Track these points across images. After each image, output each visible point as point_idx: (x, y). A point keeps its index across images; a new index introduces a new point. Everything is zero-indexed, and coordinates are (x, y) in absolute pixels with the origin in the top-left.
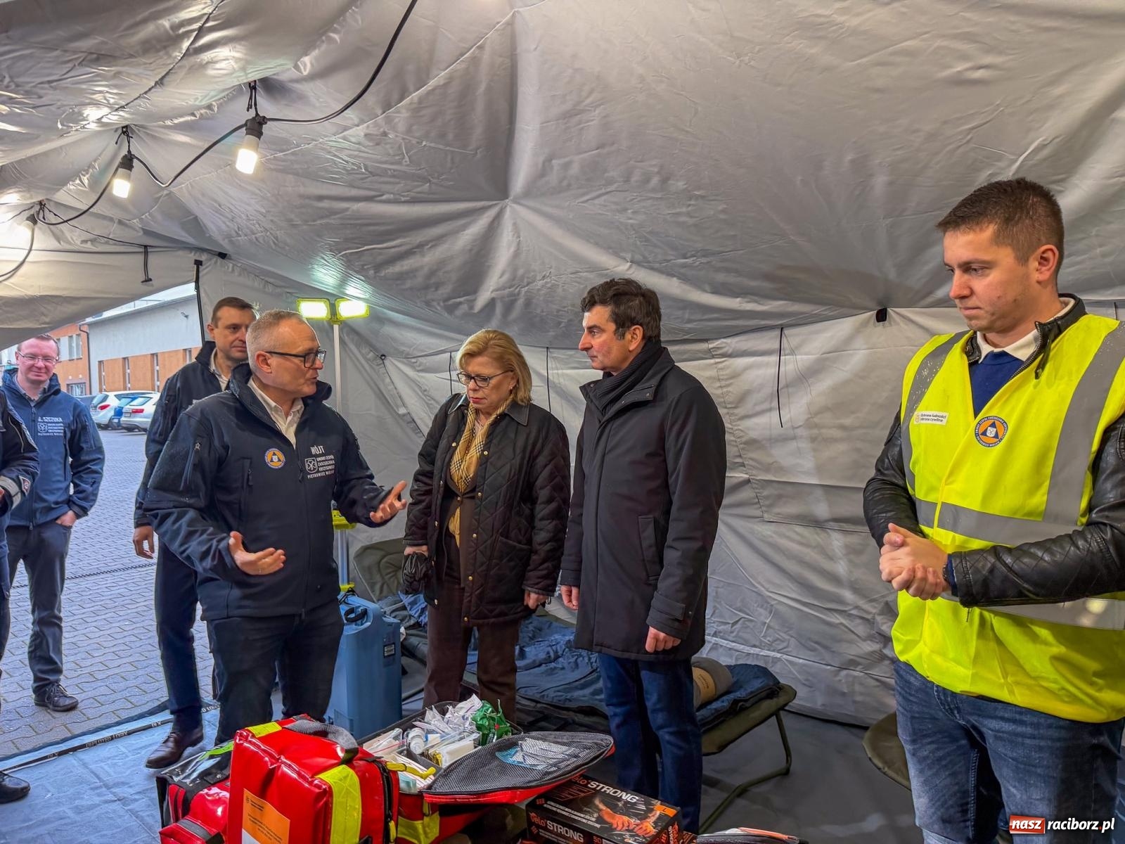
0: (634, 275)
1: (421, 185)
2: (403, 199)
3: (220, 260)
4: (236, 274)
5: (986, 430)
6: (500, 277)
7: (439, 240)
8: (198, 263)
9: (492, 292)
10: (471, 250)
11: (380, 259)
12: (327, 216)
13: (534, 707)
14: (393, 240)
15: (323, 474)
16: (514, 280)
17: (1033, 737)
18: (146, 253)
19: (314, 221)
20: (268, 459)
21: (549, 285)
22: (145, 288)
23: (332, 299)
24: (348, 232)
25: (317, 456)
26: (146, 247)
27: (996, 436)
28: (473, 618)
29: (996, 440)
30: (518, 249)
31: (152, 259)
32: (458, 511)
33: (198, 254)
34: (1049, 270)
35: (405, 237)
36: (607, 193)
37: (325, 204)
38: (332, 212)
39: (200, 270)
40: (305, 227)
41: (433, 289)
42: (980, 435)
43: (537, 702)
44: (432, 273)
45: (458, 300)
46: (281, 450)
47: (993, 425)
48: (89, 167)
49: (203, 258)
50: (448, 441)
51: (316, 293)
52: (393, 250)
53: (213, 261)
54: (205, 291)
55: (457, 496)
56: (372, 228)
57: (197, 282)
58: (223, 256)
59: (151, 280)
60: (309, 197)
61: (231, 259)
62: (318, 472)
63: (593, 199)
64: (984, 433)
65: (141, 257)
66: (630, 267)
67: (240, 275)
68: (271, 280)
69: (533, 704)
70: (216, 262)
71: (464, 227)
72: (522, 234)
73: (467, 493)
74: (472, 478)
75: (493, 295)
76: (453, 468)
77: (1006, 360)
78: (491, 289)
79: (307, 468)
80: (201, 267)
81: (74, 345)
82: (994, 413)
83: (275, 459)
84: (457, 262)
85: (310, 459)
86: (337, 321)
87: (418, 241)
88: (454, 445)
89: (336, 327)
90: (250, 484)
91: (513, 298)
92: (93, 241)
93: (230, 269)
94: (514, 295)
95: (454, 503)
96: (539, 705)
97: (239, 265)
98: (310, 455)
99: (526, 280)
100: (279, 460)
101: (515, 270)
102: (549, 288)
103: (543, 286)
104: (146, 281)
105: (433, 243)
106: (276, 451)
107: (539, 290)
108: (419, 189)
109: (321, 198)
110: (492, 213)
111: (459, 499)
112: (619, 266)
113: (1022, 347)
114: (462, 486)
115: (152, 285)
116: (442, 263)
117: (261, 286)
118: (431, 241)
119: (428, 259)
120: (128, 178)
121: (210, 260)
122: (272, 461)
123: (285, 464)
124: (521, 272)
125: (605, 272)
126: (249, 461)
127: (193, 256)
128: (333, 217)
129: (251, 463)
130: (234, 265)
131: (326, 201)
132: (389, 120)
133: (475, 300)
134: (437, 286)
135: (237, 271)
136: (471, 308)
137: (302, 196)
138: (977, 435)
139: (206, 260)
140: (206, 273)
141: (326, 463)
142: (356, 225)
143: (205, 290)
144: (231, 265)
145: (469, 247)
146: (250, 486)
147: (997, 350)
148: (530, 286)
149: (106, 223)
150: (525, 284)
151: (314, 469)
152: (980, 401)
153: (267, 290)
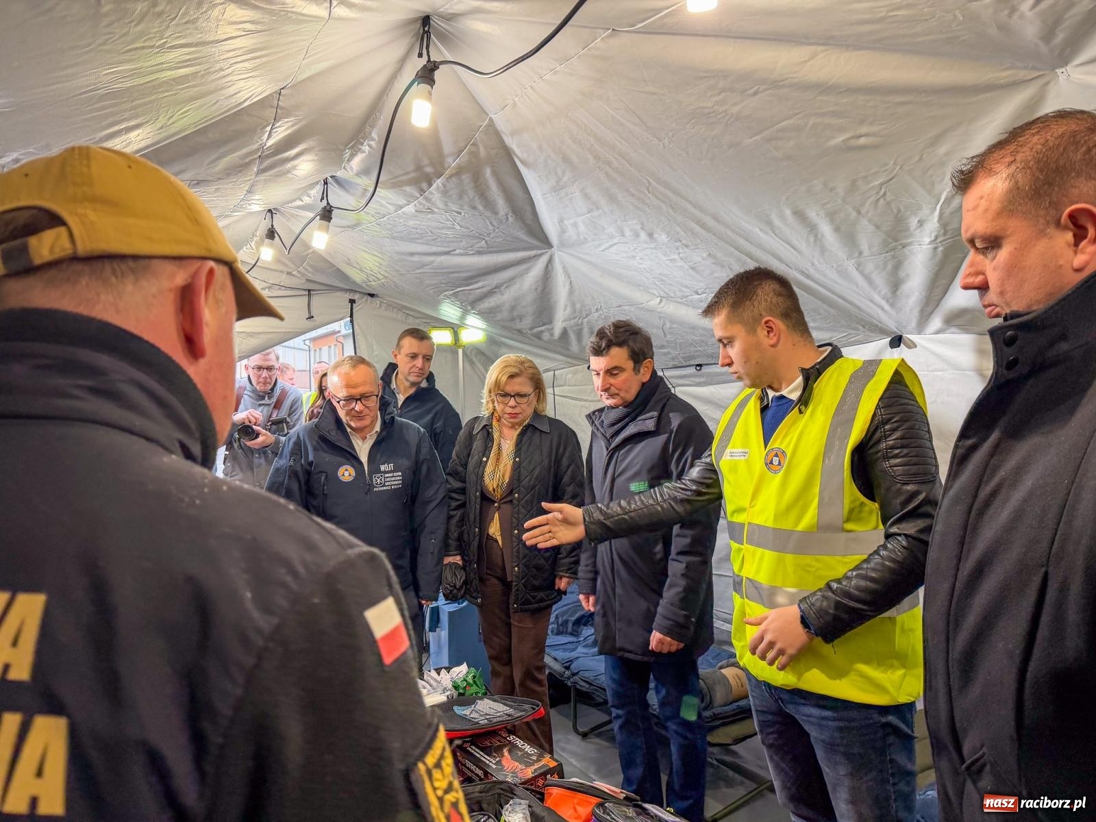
0: (665, 308)
1: (480, 242)
2: (471, 253)
3: (369, 298)
4: (383, 308)
5: (772, 460)
6: (565, 310)
7: (512, 280)
8: (352, 302)
9: (562, 322)
10: (536, 289)
11: (471, 298)
12: (421, 267)
13: (588, 689)
14: (477, 282)
15: (387, 488)
16: (575, 312)
17: (834, 719)
18: (309, 295)
19: (414, 271)
20: (340, 473)
21: (603, 317)
22: (310, 324)
23: (455, 329)
24: (440, 278)
25: (386, 472)
26: (309, 291)
27: (780, 464)
28: (521, 605)
29: (780, 467)
30: (572, 287)
31: (315, 300)
32: (497, 515)
33: (352, 294)
34: (775, 335)
35: (484, 280)
36: (614, 245)
37: (416, 258)
38: (423, 265)
39: (354, 307)
40: (409, 275)
41: (519, 320)
42: (769, 464)
43: (591, 684)
44: (513, 308)
45: (540, 329)
46: (353, 466)
47: (776, 455)
48: (253, 236)
49: (356, 297)
50: (479, 457)
51: (444, 324)
52: (478, 291)
53: (364, 300)
54: (359, 326)
55: (495, 502)
56: (455, 275)
57: (351, 316)
58: (372, 295)
59: (313, 317)
60: (403, 254)
61: (378, 297)
62: (384, 486)
63: (608, 248)
64: (771, 463)
65: (306, 299)
66: (661, 301)
67: (386, 309)
68: (411, 313)
69: (587, 686)
70: (367, 300)
71: (527, 271)
72: (572, 276)
73: (503, 499)
74: (508, 484)
75: (564, 325)
76: (487, 479)
77: (784, 401)
78: (562, 319)
79: (374, 482)
80: (354, 305)
81: (332, 353)
82: (776, 445)
83: (346, 473)
84: (529, 298)
85: (378, 475)
86: (460, 347)
87: (495, 283)
88: (485, 459)
89: (460, 351)
90: (325, 492)
91: (579, 327)
92: (269, 288)
93: (378, 306)
94: (579, 325)
95: (492, 509)
96: (592, 687)
97: (385, 301)
98: (380, 472)
99: (584, 312)
100: (350, 475)
101: (573, 305)
102: (603, 319)
103: (598, 317)
104: (309, 318)
105: (507, 284)
106: (349, 467)
107: (596, 321)
108: (478, 245)
109: (412, 254)
110: (544, 259)
111: (496, 505)
112: (652, 300)
113: (792, 391)
114: (498, 495)
115: (315, 321)
116: (517, 300)
117: (404, 318)
118: (506, 282)
119: (506, 297)
120: (271, 246)
121: (362, 298)
122: (343, 475)
123: (355, 478)
124: (578, 306)
125: (641, 306)
126: (325, 474)
127: (349, 296)
128: (425, 268)
129: (327, 476)
130: (381, 302)
131: (416, 256)
132: (428, 200)
133: (552, 329)
134: (521, 318)
135: (384, 306)
136: (552, 335)
137: (398, 253)
138: (766, 464)
139: (358, 299)
140: (359, 309)
141: (394, 479)
142: (445, 273)
143: (358, 324)
144: (378, 302)
145: (534, 287)
146: (326, 495)
147: (777, 394)
148: (589, 317)
149: (277, 274)
150: (584, 316)
151: (381, 483)
152: (768, 434)
153: (408, 321)
